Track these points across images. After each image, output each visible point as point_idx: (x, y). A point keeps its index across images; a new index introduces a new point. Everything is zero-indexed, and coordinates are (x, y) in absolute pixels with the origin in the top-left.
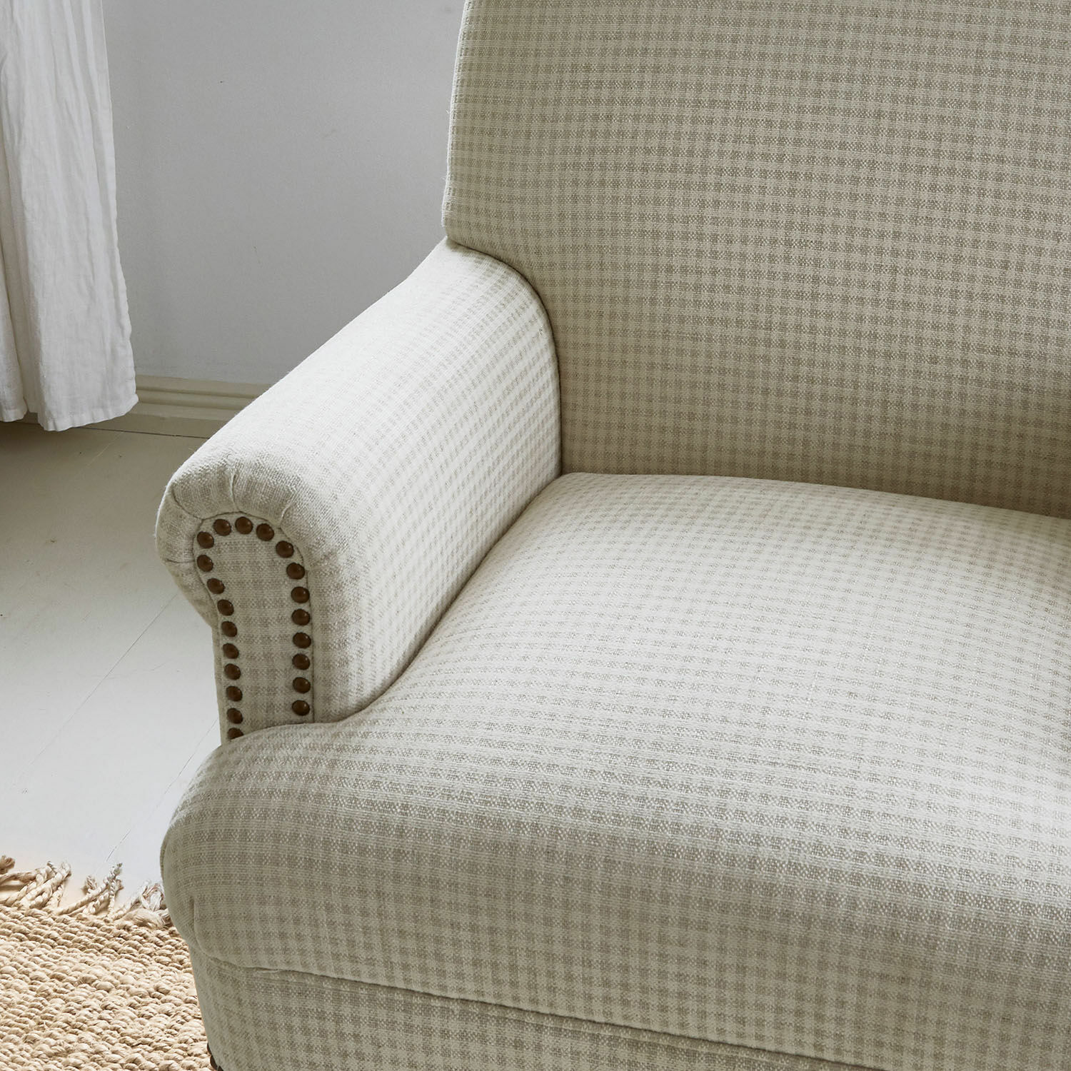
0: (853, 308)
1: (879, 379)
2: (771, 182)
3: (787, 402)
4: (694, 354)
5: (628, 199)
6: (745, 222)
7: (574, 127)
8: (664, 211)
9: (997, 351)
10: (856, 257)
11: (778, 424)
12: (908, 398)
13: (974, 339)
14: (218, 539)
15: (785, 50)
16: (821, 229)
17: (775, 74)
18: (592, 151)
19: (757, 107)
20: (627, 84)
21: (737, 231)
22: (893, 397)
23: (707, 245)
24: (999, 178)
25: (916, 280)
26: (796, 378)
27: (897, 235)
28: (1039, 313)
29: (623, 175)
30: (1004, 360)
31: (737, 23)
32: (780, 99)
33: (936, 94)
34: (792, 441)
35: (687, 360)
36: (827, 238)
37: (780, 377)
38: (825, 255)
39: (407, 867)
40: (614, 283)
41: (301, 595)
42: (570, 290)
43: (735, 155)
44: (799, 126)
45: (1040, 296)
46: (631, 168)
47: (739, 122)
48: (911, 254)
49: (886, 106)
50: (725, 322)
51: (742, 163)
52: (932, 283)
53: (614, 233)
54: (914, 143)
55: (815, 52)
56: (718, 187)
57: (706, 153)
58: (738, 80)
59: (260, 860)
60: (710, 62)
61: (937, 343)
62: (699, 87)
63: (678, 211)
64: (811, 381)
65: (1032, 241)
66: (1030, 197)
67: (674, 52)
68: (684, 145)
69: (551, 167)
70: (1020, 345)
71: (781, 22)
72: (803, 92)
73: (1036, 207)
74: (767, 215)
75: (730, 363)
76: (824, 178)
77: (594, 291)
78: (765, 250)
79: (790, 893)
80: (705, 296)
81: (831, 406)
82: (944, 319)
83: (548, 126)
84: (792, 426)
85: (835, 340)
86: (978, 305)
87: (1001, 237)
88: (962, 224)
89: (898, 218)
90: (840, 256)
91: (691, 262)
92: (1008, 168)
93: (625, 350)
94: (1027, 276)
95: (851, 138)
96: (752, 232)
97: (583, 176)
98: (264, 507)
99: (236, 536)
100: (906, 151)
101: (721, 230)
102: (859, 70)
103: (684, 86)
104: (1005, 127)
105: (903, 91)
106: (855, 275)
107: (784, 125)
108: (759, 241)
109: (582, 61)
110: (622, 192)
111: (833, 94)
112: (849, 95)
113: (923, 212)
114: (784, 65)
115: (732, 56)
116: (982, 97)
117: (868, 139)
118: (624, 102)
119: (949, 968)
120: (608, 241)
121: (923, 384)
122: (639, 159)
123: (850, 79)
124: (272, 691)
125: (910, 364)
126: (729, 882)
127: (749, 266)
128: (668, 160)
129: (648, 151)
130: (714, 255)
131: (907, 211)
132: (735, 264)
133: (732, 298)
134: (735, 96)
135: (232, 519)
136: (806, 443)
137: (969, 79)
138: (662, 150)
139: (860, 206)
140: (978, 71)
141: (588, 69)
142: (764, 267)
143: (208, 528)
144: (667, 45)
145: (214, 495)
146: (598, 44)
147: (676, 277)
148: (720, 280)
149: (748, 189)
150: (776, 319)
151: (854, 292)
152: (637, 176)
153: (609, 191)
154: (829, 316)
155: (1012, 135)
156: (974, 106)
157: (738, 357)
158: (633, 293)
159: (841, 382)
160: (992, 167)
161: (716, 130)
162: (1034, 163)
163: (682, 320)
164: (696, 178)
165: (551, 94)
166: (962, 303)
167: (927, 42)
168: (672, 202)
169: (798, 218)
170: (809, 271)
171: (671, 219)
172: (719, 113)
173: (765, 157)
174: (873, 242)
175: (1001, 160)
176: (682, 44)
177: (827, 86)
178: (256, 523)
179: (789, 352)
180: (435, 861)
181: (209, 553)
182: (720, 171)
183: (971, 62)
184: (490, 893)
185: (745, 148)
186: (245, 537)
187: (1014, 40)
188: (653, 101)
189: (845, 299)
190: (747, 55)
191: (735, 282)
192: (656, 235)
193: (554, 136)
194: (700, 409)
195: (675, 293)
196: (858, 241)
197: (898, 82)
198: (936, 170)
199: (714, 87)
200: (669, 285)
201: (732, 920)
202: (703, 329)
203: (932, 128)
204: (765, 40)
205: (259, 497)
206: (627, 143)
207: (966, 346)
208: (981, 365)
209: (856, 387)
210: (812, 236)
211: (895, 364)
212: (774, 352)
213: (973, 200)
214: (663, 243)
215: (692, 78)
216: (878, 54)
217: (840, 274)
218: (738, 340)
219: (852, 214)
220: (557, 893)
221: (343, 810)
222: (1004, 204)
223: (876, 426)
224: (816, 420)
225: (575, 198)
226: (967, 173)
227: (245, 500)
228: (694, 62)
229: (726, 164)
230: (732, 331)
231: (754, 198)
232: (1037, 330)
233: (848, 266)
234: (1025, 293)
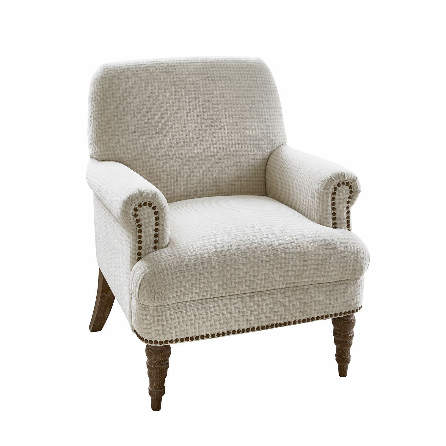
0: (203, 158)
1: (211, 173)
2: (181, 133)
3: (192, 182)
4: (170, 174)
5: (150, 142)
6: (177, 143)
7: (133, 127)
8: (158, 143)
9: (234, 163)
10: (202, 147)
11: (191, 188)
12: (218, 176)
13: (229, 160)
14: (139, 208)
15: (178, 104)
16: (194, 142)
17: (177, 109)
18: (139, 132)
19: (174, 117)
20: (144, 116)
21: (176, 145)
22: (214, 177)
23: (170, 149)
24: (227, 126)
25: (215, 150)
26: (193, 176)
27: (209, 141)
28: (241, 153)
29: (147, 136)
30: (235, 164)
31: (166, 100)
32: (179, 115)
33: (211, 110)
34: (194, 191)
35: (169, 176)
36: (195, 143)
37: (190, 176)
38: (196, 147)
40: (149, 161)
41: (157, 219)
42: (138, 165)
43: (172, 128)
44: (184, 120)
45: (240, 149)
46: (149, 134)
47: (171, 121)
48: (213, 145)
49: (202, 114)
50: (176, 166)
51: (174, 130)
52: (218, 150)
53: (148, 150)
54: (209, 120)
55: (184, 104)
56: (170, 136)
57: (165, 129)
58: (169, 112)
59: (172, 274)
60: (162, 109)
61: (222, 163)
62: (161, 114)
63: (162, 142)
64: (197, 176)
65: (236, 138)
66: (234, 129)
67: (154, 107)
68: (160, 127)
69: (129, 137)
70: (238, 160)
71: (176, 98)
72: (184, 113)
73: (235, 131)
74: (182, 140)
75: (179, 175)
76: (192, 131)
77: (144, 164)
78: (183, 148)
79: (281, 249)
80: (171, 161)
81: (202, 181)
82: (222, 157)
83: (126, 128)
84: (194, 188)
85: (201, 166)
86: (228, 153)
87: (230, 138)
88: (222, 136)
89: (209, 137)
90: (199, 147)
91: (167, 153)
92: (228, 123)
93: (153, 177)
94: (237, 145)
95: (196, 121)
96: (179, 145)
97: (137, 138)
98: (151, 198)
99: (143, 207)
100: (208, 122)
101: (172, 145)
102: (194, 107)
103: (158, 115)
104: (226, 115)
105: (204, 110)
106: (203, 151)
107: (181, 120)
108: (181, 146)
109: (132, 112)
110: (148, 140)
111: (190, 112)
112: (193, 112)
113: (214, 135)
114: (178, 107)
115: (167, 107)
116: (220, 110)
117: (199, 121)
118: (144, 120)
119: (312, 256)
120: (146, 152)
121: (220, 172)
122: (150, 132)
123: (193, 109)
124: (150, 244)
125: (217, 168)
126: (269, 250)
127: (180, 152)
128: (157, 131)
129: (152, 130)
130: (172, 151)
131: (211, 135)
132: (177, 152)
133: (177, 160)
134: (169, 116)
135: (143, 203)
136: (197, 191)
137: (217, 106)
138: (155, 130)
139: (201, 135)
140: (218, 104)
141: (134, 114)
142: (183, 152)
143: (137, 206)
144: (152, 106)
145: (140, 198)
146: (135, 108)
147: (164, 157)
148: (174, 156)
149: (176, 135)
150: (188, 163)
151: (203, 154)
152: (150, 136)
153: (144, 140)
154: (199, 161)
155: (228, 116)
156: (219, 111)
157: (180, 173)
158: (154, 163)
159: (203, 175)
160: (225, 124)
161: (167, 123)
162: (233, 122)
163: (167, 167)
164: (164, 134)
165: (126, 120)
166: (225, 153)
167: (206, 99)
168: (160, 141)
169: (188, 140)
170: (193, 151)
171: (160, 145)
172: (166, 120)
173: (179, 128)
174: (205, 143)
175: (227, 122)
176: (155, 106)
177: (188, 111)
178: (148, 203)
179: (191, 170)
180: (210, 262)
181: (137, 213)
182: (169, 132)
183: (216, 102)
184: (223, 267)
185: (174, 126)
186: (146, 207)
187: (223, 97)
188: (151, 119)
189: (202, 156)
190: (170, 106)
191: (177, 156)
192: (158, 149)
193: (129, 130)
194: (172, 188)
195: (164, 161)
196: (202, 143)
197: (203, 108)
198: (214, 126)
199: (164, 114)
200: (163, 160)
201: (271, 258)
202: (172, 168)
203: (212, 117)
204: (173, 103)
205: (150, 196)
206: (147, 129)
207: (228, 163)
208: (231, 166)
209: (207, 176)
210: (192, 144)
211: (214, 169)
212: (188, 171)
213: (223, 131)
214: (160, 150)
215: (159, 113)
216: (197, 103)
217: (199, 151)
218: (180, 170)
219: (200, 138)
220: (237, 262)
222: (229, 131)
223: (211, 184)
224: (199, 185)
225: (136, 143)
226: (221, 126)
227: (147, 197)
228: (158, 109)
229: (170, 130)
230: (178, 168)
231: (178, 137)
232: (241, 157)
233: (201, 149)
234: (237, 149)
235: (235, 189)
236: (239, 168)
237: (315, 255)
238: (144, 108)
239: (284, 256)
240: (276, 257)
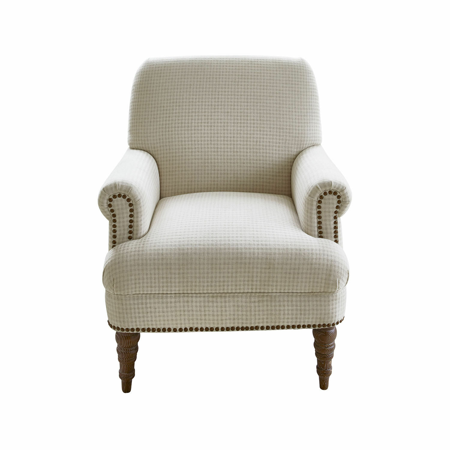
0: (226, 154)
1: (232, 168)
2: (206, 128)
3: (213, 176)
4: (192, 167)
5: (175, 134)
6: (201, 137)
7: (161, 119)
8: (183, 136)
9: (257, 160)
10: (226, 142)
11: (211, 181)
12: (239, 172)
13: (252, 158)
14: (114, 199)
15: (207, 100)
16: (218, 137)
17: (205, 105)
18: (166, 124)
19: (202, 112)
20: (173, 109)
21: (200, 139)
22: (236, 172)
23: (193, 143)
24: (254, 124)
25: (239, 146)
26: (214, 170)
27: (234, 137)
28: (265, 151)
29: (173, 129)
30: (258, 162)
31: (196, 95)
32: (207, 110)
33: (239, 107)
34: (214, 185)
35: (190, 169)
36: (219, 139)
37: (211, 170)
38: (219, 142)
39: (164, 262)
40: (173, 153)
41: (132, 210)
42: (162, 156)
43: (198, 123)
44: (211, 116)
45: (264, 147)
46: (175, 127)
47: (198, 116)
48: (237, 141)
49: (229, 110)
50: (198, 159)
51: (200, 124)
52: (242, 147)
53: (172, 142)
54: (236, 118)
55: (213, 100)
56: (195, 130)
57: (192, 123)
58: (197, 107)
60: (191, 104)
61: (244, 159)
62: (189, 109)
63: (186, 136)
64: (218, 170)
65: (262, 136)
66: (260, 127)
67: (183, 102)
68: (187, 121)
69: (156, 129)
70: (261, 158)
71: (205, 95)
72: (211, 109)
73: (262, 129)
74: (206, 135)
75: (200, 168)
76: (218, 126)
77: (168, 155)
78: (206, 143)
79: (245, 253)
80: (193, 154)
81: (222, 176)
82: (245, 154)
83: (155, 120)
84: (214, 181)
85: (222, 161)
86: (252, 150)
87: (255, 136)
88: (247, 134)
89: (234, 134)
90: (222, 142)
91: (190, 146)
92: (255, 122)
93: (176, 168)
94: (261, 144)
95: (222, 117)
96: (203, 139)
97: (164, 130)
98: (125, 191)
99: (118, 198)
100: (234, 119)
101: (196, 139)
102: (223, 104)
103: (186, 109)
104: (254, 113)
105: (232, 107)
106: (226, 146)
107: (208, 116)
108: (205, 141)
109: (162, 105)
110: (173, 132)
111: (218, 109)
112: (221, 109)
113: (239, 132)
114: (207, 103)
115: (196, 102)
116: (249, 107)
117: (226, 118)
118: (172, 113)
119: (278, 264)
120: (171, 144)
121: (242, 169)
122: (177, 125)
123: (221, 105)
124: (124, 234)
125: (239, 164)
126: (233, 253)
127: (203, 146)
128: (183, 125)
129: (179, 123)
130: (195, 145)
131: (235, 132)
132: (200, 146)
133: (200, 154)
134: (197, 110)
135: (117, 195)
136: (217, 185)
137: (246, 104)
138: (182, 123)
139: (226, 132)
140: (247, 102)
141: (164, 107)
142: (206, 146)
143: (111, 197)
144: (181, 101)
145: (114, 189)
146: (166, 101)
147: (187, 150)
148: (197, 150)
149: (201, 130)
150: (210, 157)
151: (226, 150)
152: (177, 129)
153: (170, 133)
154: (221, 156)
155: (256, 115)
156: (247, 109)
157: (202, 167)
158: (177, 155)
159: (224, 170)
160: (252, 122)
161: (194, 118)
162: (260, 120)
163: (189, 159)
164: (190, 128)
165: (156, 113)
166: (249, 150)
167: (236, 97)
168: (185, 134)
169: (212, 135)
170: (216, 146)
171: (185, 138)
172: (194, 114)
173: (205, 123)
174: (229, 139)
175: (254, 120)
176: (185, 100)
177: (216, 107)
178: (122, 195)
179: (213, 164)
180: (171, 259)
181: (111, 203)
182: (195, 126)
183: (246, 100)
184: (183, 264)
185: (200, 121)
186: (120, 198)
187: (254, 96)
188: (179, 113)
189: (224, 152)
190: (199, 102)
191: (200, 150)
192: (182, 141)
193: (157, 122)
194: (193, 179)
195: (187, 154)
196: (226, 139)
197: (231, 105)
198: (241, 123)
199: (192, 109)
200: (185, 152)
201: (234, 261)
202: (193, 161)
203: (239, 114)
204: (202, 98)
205: (124, 188)
206: (174, 122)
207: (250, 160)
208: (254, 163)
209: (228, 171)
210: (216, 139)
211: (236, 165)
212: (210, 165)
213: (249, 129)
214: (183, 143)
215: (187, 107)
216: (226, 100)
217: (222, 146)
218: (201, 163)
219: (224, 133)
220: (197, 262)
221: (149, 252)
222: (255, 129)
223: (232, 179)
224: (219, 179)
225: (162, 135)
226: (247, 123)
227: (121, 189)
228: (187, 104)
229: (196, 125)
230: (200, 161)
231: (203, 132)
232: (264, 155)
233: (224, 144)
234: (261, 147)
235: (257, 185)
236: (262, 166)
237: (282, 264)
238: (173, 103)
239: (247, 261)
240: (239, 261)
